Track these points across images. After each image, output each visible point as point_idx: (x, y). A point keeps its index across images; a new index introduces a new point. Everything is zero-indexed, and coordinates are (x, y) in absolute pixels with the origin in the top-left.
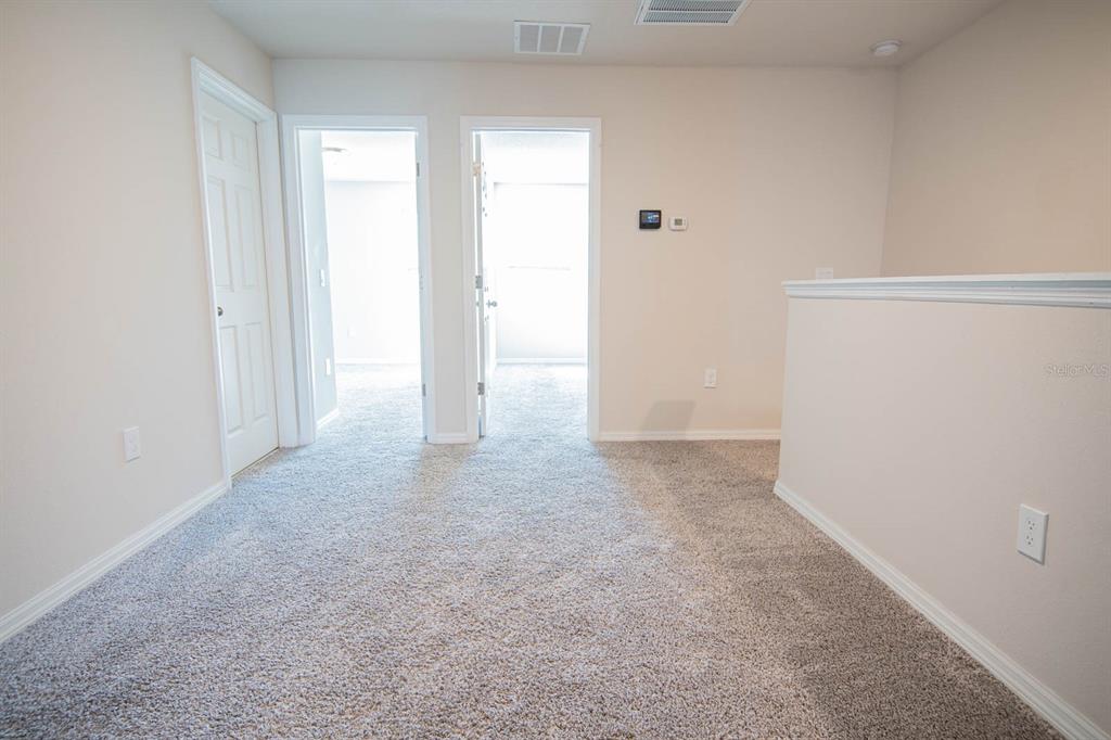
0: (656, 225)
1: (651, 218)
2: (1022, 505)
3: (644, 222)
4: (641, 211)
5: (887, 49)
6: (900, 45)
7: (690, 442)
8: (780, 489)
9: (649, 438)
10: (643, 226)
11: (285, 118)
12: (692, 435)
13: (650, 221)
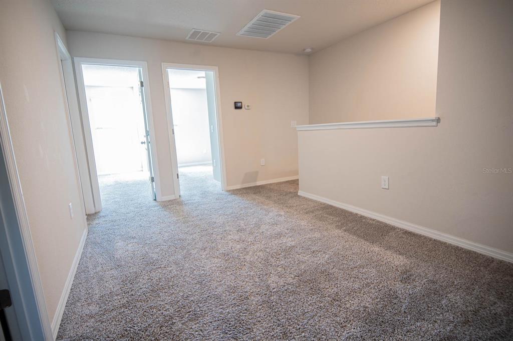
0: (241, 108)
1: (239, 105)
2: (382, 177)
3: (236, 106)
4: (235, 103)
5: (309, 50)
6: (312, 49)
7: (259, 186)
8: (300, 193)
9: (244, 187)
10: (236, 108)
11: (76, 59)
12: (259, 183)
13: (238, 106)
